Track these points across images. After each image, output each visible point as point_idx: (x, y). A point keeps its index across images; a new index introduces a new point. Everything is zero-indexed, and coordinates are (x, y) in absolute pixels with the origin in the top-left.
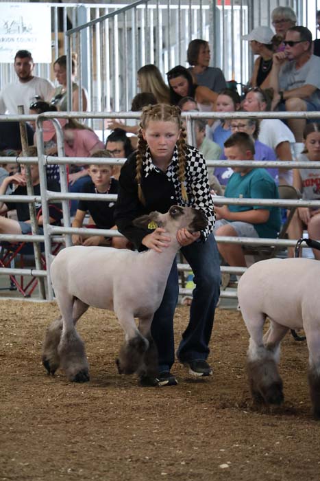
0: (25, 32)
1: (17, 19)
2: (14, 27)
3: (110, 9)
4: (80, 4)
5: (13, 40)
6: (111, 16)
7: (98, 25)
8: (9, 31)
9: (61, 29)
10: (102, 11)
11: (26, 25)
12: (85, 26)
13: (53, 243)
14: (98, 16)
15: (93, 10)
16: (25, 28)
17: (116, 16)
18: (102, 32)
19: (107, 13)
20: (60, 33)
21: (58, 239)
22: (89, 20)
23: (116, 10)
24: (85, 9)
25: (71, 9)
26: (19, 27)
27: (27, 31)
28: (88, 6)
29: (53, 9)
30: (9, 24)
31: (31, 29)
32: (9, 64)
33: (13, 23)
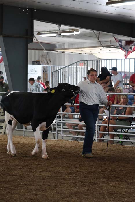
1: (34, 69)
2: (33, 71)
4: (48, 65)
8: (31, 72)
9: (44, 72)
11: (36, 70)
13: (58, 125)
15: (52, 67)
16: (35, 71)
21: (59, 124)
24: (50, 67)
25: (46, 66)
28: (51, 66)
29: (42, 66)
33: (33, 70)
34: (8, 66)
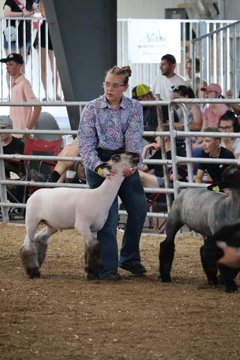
0: (162, 41)
1: (156, 32)
2: (154, 37)
3: (224, 24)
4: (202, 20)
5: (152, 46)
6: (225, 29)
7: (215, 35)
8: (150, 40)
9: (188, 38)
10: (218, 25)
11: (162, 36)
12: (205, 36)
14: (215, 29)
15: (211, 25)
16: (161, 38)
17: (228, 29)
18: (218, 40)
19: (222, 26)
20: (187, 41)
22: (208, 32)
23: (228, 24)
24: (205, 24)
25: (195, 24)
26: (157, 38)
27: (163, 40)
28: (208, 22)
29: (182, 24)
30: (150, 35)
31: (165, 39)
32: (149, 64)
33: (153, 34)
34: (57, 25)
